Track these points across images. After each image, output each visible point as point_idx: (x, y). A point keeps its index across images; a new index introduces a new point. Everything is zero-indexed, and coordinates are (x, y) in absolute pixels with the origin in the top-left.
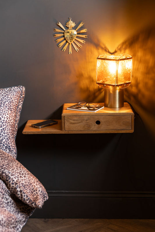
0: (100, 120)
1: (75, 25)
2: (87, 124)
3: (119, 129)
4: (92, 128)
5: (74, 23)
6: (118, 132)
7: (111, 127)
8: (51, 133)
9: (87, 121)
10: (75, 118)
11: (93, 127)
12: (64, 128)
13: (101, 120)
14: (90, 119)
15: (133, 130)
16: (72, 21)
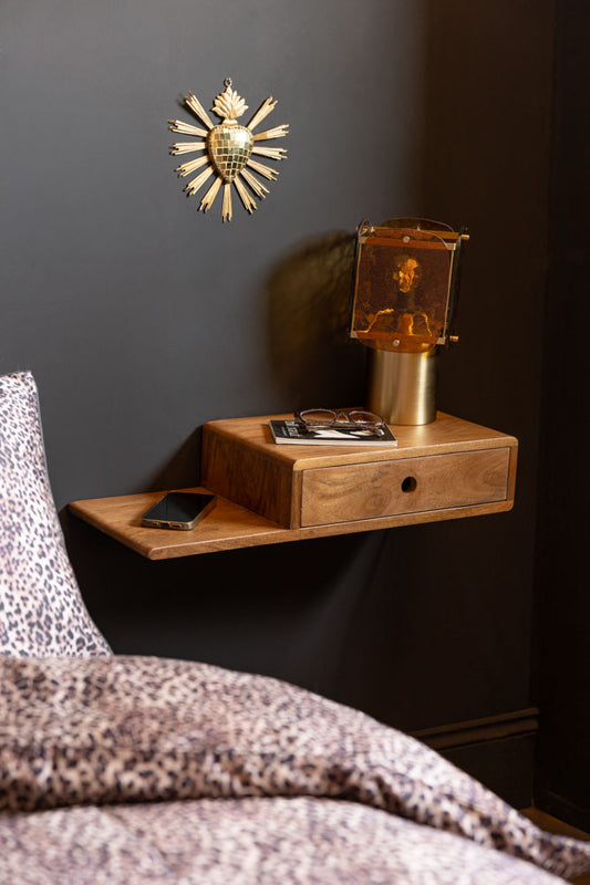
0: (419, 474)
1: (247, 107)
2: (375, 495)
3: (473, 501)
4: (388, 508)
5: (243, 100)
6: (470, 514)
7: (448, 498)
8: (251, 545)
9: (376, 484)
10: (338, 476)
11: (393, 502)
12: (297, 519)
13: (421, 475)
14: (387, 473)
15: (512, 502)
16: (235, 93)
